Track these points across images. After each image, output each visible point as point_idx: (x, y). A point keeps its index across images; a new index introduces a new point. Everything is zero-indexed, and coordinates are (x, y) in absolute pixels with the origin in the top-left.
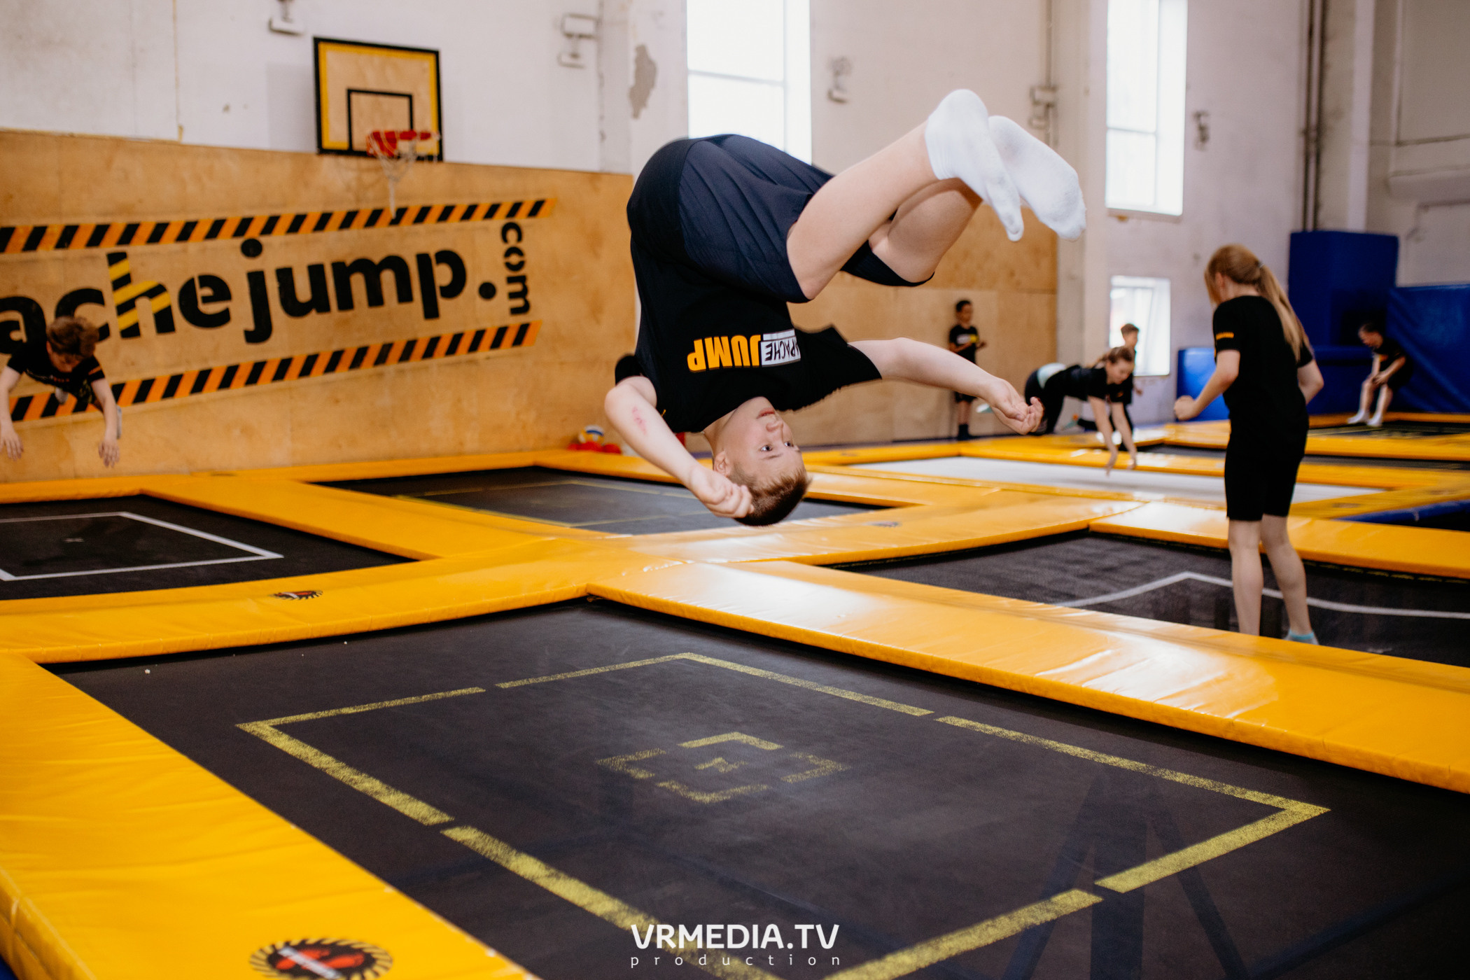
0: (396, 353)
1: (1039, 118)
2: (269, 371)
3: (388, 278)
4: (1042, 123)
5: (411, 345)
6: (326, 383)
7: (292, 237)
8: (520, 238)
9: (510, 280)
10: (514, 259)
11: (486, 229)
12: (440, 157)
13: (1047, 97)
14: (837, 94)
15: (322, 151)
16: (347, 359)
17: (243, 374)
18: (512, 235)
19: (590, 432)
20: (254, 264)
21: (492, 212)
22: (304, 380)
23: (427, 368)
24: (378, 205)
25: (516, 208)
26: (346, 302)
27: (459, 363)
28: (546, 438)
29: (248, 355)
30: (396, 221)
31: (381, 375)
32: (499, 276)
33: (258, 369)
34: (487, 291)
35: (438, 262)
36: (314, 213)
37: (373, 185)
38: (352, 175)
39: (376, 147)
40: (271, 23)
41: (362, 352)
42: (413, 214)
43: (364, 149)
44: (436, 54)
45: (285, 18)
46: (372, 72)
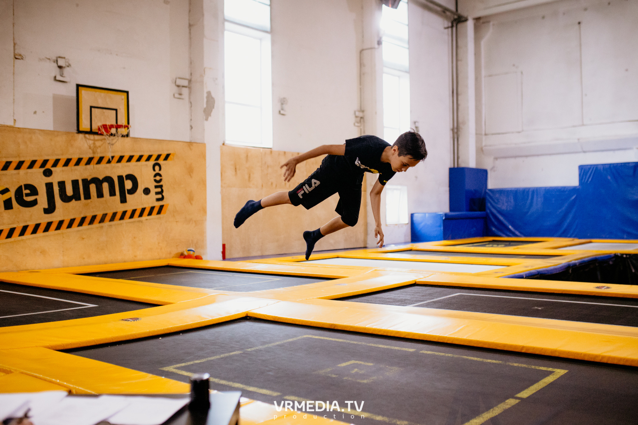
0: (108, 218)
1: (358, 123)
2: (54, 226)
3: (105, 186)
4: (359, 125)
5: (115, 214)
6: (79, 231)
7: (65, 168)
8: (160, 169)
9: (156, 187)
10: (158, 178)
11: (147, 165)
12: (127, 135)
13: (359, 114)
14: (282, 112)
15: (79, 132)
16: (88, 220)
17: (42, 227)
18: (157, 168)
19: (189, 250)
20: (49, 180)
21: (149, 158)
22: (69, 230)
23: (121, 224)
24: (102, 155)
25: (159, 157)
26: (88, 196)
27: (134, 222)
28: (170, 253)
29: (45, 219)
30: (109, 162)
31: (102, 227)
32: (151, 185)
33: (49, 224)
34: (147, 191)
35: (127, 179)
36: (75, 158)
37: (100, 147)
38: (91, 142)
39: (103, 131)
40: (55, 77)
41: (94, 218)
42: (116, 159)
43: (97, 131)
44: (127, 92)
45: (62, 75)
46: (101, 99)
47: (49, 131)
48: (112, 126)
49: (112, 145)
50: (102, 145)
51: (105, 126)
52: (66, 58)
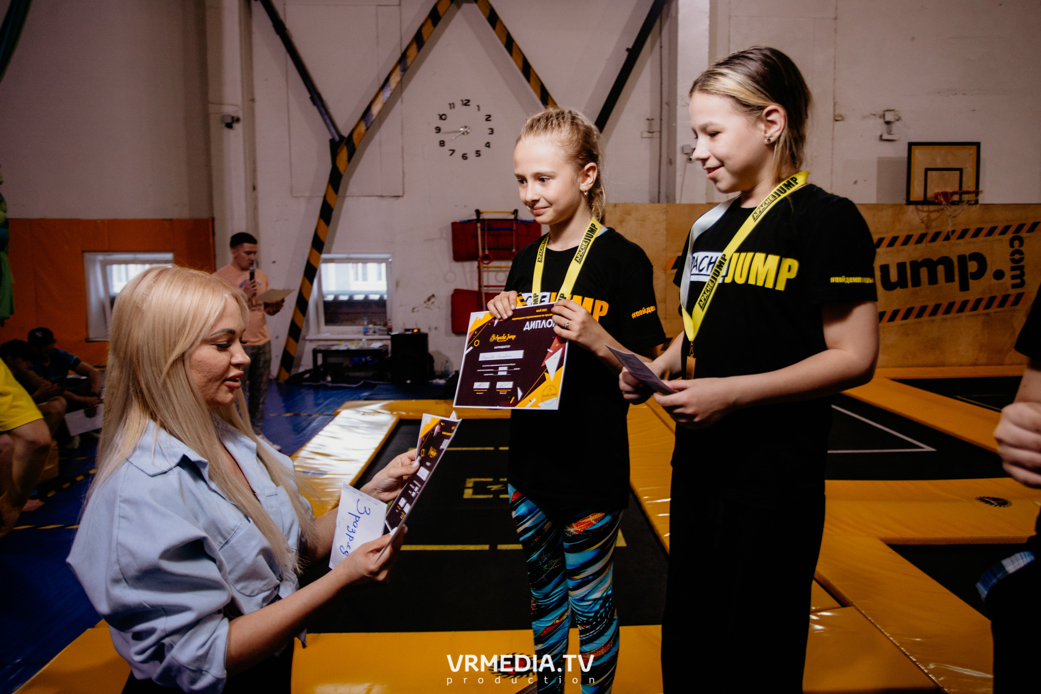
3: (941, 269)
5: (951, 305)
6: (902, 325)
7: (890, 248)
8: (1021, 245)
9: (1014, 269)
10: (1017, 257)
11: (1001, 240)
12: (977, 202)
15: (909, 202)
16: (915, 312)
18: (1017, 243)
21: (1005, 230)
22: (891, 324)
23: (959, 317)
24: (938, 230)
25: (1020, 228)
26: (917, 282)
27: (979, 315)
30: (947, 238)
31: (933, 321)
32: (1006, 267)
34: (999, 275)
35: (970, 261)
36: (903, 235)
37: (936, 219)
38: (924, 214)
39: (942, 199)
40: (881, 136)
41: (923, 309)
42: (957, 234)
43: (933, 200)
44: (978, 145)
45: (889, 133)
46: (939, 158)
47: (871, 204)
48: (955, 193)
49: (954, 217)
50: (939, 217)
51: (945, 194)
52: (896, 110)
